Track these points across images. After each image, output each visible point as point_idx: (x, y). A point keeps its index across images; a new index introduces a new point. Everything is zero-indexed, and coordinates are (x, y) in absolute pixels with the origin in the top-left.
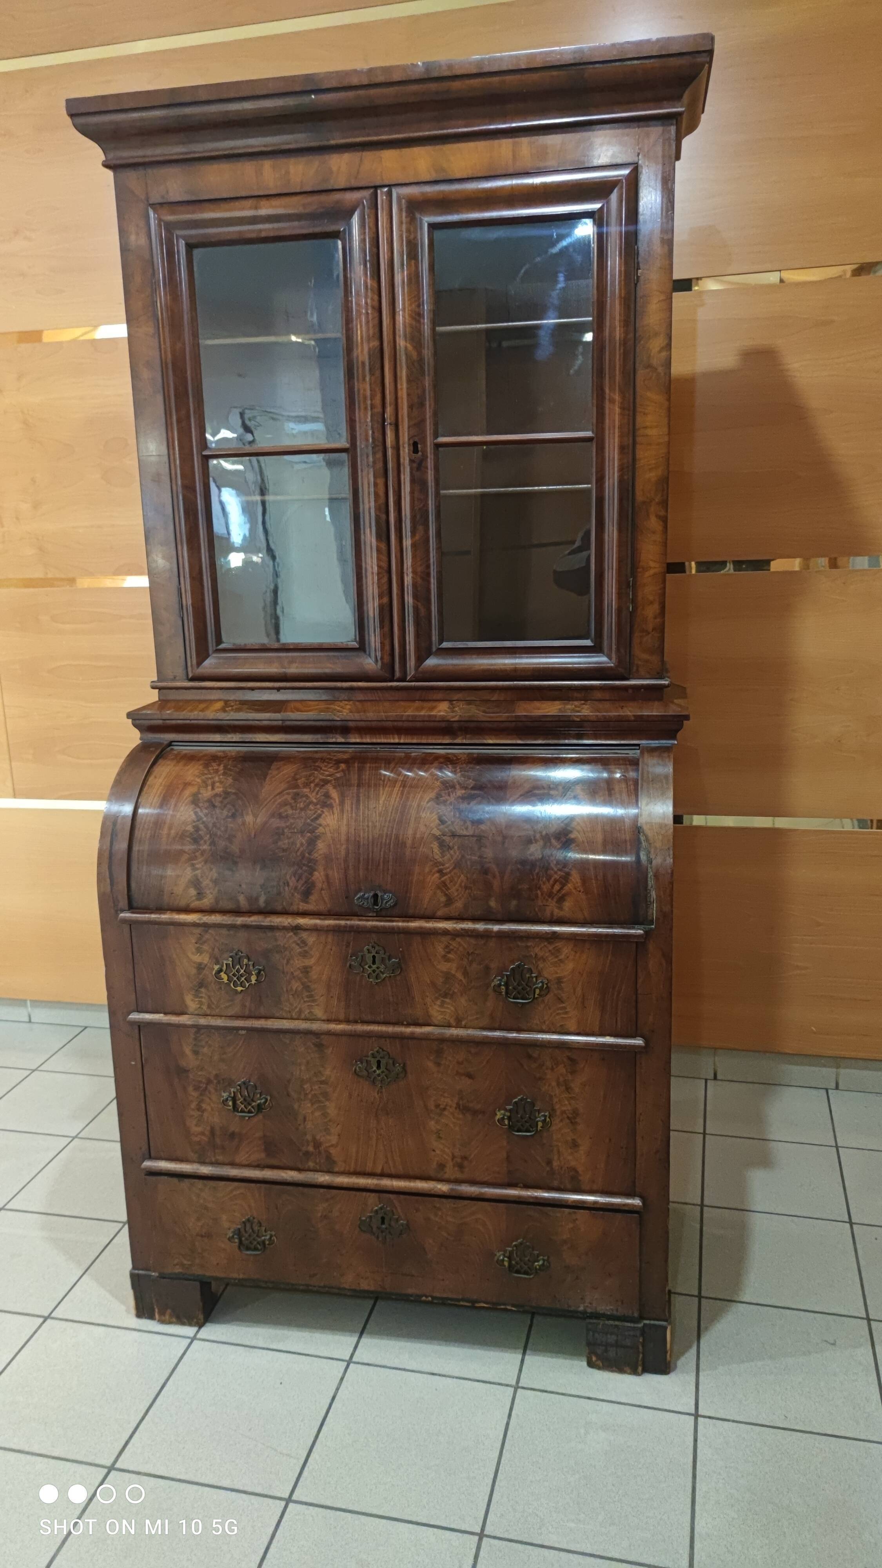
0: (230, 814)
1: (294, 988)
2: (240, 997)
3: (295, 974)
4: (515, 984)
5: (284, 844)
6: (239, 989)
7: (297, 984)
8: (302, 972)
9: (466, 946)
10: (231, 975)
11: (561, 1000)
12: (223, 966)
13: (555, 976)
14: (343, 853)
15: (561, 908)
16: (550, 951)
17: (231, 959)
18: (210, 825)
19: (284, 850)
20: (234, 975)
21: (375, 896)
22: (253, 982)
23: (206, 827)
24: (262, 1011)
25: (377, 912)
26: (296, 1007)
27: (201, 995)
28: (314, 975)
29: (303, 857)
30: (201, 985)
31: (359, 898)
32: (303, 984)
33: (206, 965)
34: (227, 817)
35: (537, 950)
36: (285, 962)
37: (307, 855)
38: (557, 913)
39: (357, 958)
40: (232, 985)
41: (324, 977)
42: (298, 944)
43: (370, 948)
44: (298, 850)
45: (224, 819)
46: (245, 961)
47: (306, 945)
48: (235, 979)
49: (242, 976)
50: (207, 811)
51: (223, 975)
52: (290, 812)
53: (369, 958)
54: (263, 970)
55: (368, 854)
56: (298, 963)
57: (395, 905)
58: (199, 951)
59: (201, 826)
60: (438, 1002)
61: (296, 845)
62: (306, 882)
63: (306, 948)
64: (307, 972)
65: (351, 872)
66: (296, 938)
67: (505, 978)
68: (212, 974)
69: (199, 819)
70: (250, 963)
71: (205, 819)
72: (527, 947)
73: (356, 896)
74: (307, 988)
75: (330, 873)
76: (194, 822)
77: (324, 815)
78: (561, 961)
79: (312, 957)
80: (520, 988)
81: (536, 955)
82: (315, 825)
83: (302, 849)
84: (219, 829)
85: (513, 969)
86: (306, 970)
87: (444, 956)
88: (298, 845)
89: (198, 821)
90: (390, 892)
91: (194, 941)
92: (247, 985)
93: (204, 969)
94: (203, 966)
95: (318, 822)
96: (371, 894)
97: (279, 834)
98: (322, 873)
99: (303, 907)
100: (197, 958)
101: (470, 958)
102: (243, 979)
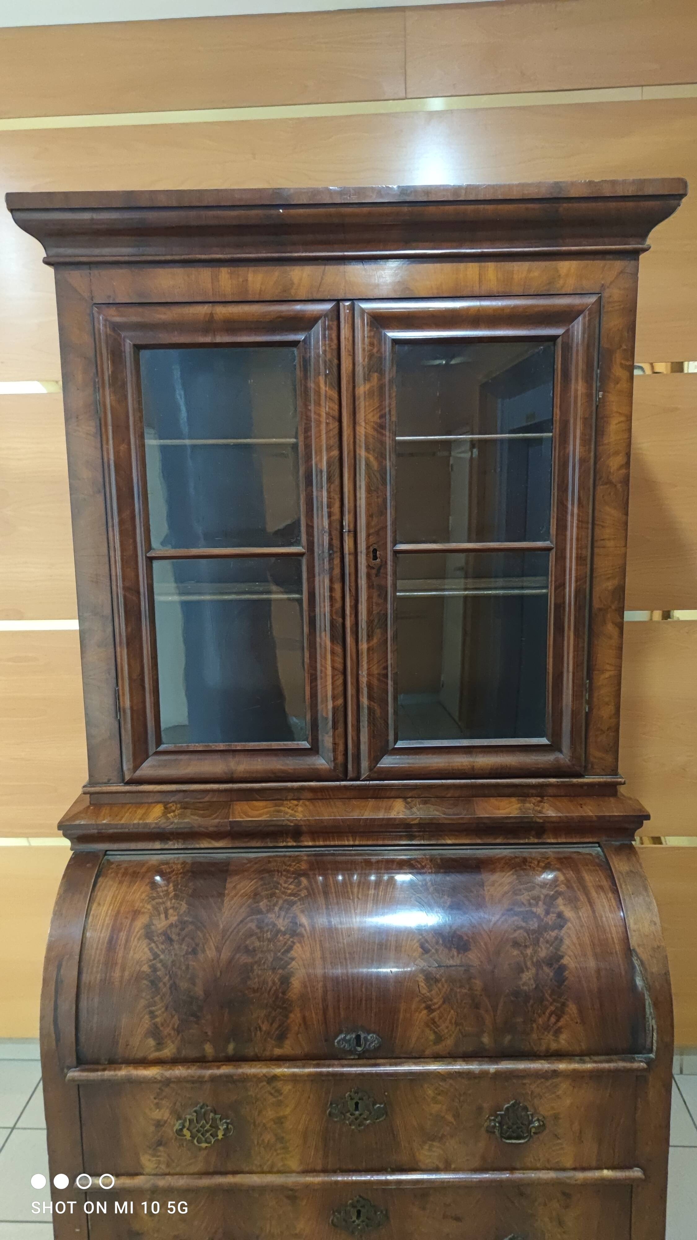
0: (190, 950)
1: (266, 1141)
2: (205, 1153)
3: (268, 1125)
4: (510, 1124)
5: (255, 983)
6: (204, 1145)
7: (268, 1137)
8: (275, 1123)
9: (457, 1087)
10: (195, 1130)
11: (556, 1136)
12: (185, 1120)
13: (551, 1112)
14: (320, 991)
15: (557, 1041)
16: (547, 1087)
17: (195, 1114)
18: (169, 963)
19: (254, 991)
20: (198, 1131)
21: (358, 1037)
22: (220, 1136)
23: (165, 966)
24: (230, 1167)
25: (359, 1055)
26: (268, 1160)
27: (159, 1154)
28: (288, 1125)
29: (277, 997)
30: (160, 1143)
31: (340, 1040)
32: (276, 1135)
33: (166, 1122)
34: (187, 953)
35: (533, 1087)
36: (256, 1114)
37: (280, 995)
38: (554, 1046)
39: (337, 1105)
40: (195, 1141)
41: (301, 1127)
42: (271, 1094)
43: (352, 1094)
44: (270, 990)
45: (184, 956)
46: (212, 1115)
47: (281, 1094)
48: (200, 1135)
49: (207, 1131)
50: (163, 947)
51: (185, 1131)
52: (257, 944)
53: (351, 1105)
54: (232, 1124)
55: (349, 991)
56: (270, 1114)
57: (379, 1047)
58: (158, 1106)
59: (159, 965)
60: (426, 1147)
61: (267, 983)
62: (280, 1026)
63: (280, 1098)
64: (282, 1123)
65: (331, 1012)
66: (269, 1088)
67: (499, 1118)
68: (172, 1130)
69: (156, 956)
70: (218, 1116)
71: (162, 957)
72: (524, 1084)
73: (336, 1039)
74: (280, 1139)
75: (307, 1014)
76: (151, 961)
77: (295, 947)
78: (558, 1097)
79: (287, 1106)
80: (515, 1127)
81: (532, 1092)
82: (286, 959)
83: (274, 988)
84: (180, 968)
85: (507, 1109)
86: (280, 1121)
87: (434, 1098)
88: (270, 983)
89: (154, 959)
90: (374, 1033)
91: (152, 1097)
92: (213, 1141)
93: (163, 1126)
94: (162, 1123)
95: (289, 955)
96: (354, 1036)
97: (247, 970)
98: (299, 1015)
99: (278, 1052)
100: (157, 1115)
101: (462, 1098)
102: (208, 1135)
